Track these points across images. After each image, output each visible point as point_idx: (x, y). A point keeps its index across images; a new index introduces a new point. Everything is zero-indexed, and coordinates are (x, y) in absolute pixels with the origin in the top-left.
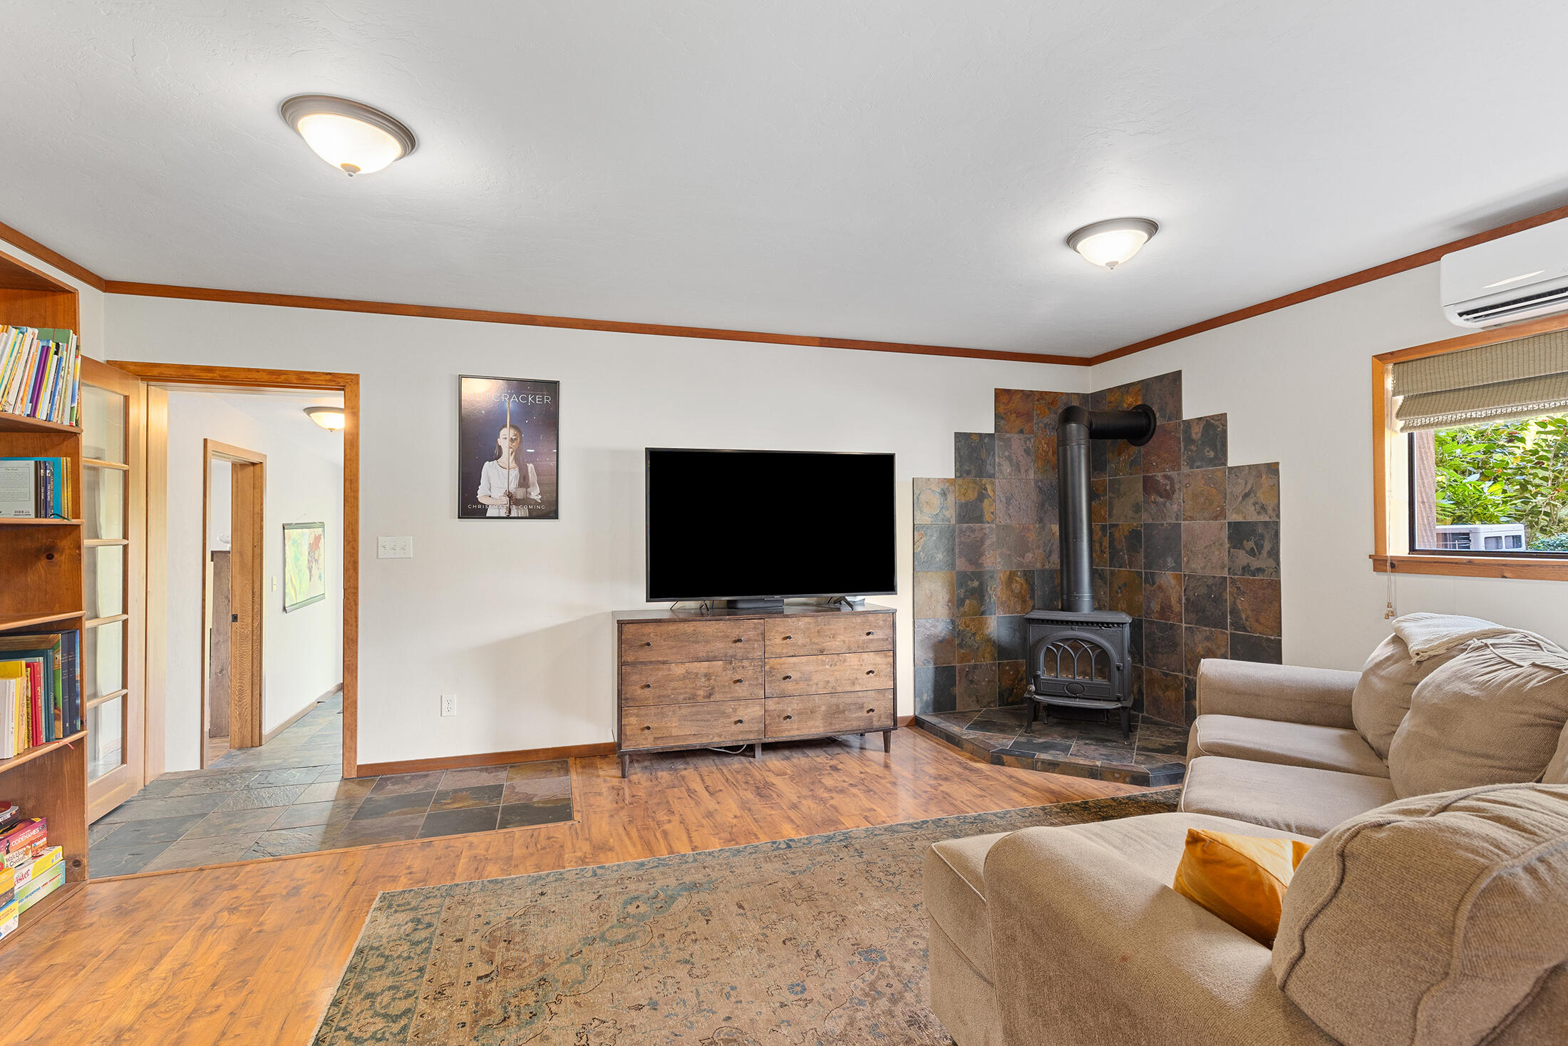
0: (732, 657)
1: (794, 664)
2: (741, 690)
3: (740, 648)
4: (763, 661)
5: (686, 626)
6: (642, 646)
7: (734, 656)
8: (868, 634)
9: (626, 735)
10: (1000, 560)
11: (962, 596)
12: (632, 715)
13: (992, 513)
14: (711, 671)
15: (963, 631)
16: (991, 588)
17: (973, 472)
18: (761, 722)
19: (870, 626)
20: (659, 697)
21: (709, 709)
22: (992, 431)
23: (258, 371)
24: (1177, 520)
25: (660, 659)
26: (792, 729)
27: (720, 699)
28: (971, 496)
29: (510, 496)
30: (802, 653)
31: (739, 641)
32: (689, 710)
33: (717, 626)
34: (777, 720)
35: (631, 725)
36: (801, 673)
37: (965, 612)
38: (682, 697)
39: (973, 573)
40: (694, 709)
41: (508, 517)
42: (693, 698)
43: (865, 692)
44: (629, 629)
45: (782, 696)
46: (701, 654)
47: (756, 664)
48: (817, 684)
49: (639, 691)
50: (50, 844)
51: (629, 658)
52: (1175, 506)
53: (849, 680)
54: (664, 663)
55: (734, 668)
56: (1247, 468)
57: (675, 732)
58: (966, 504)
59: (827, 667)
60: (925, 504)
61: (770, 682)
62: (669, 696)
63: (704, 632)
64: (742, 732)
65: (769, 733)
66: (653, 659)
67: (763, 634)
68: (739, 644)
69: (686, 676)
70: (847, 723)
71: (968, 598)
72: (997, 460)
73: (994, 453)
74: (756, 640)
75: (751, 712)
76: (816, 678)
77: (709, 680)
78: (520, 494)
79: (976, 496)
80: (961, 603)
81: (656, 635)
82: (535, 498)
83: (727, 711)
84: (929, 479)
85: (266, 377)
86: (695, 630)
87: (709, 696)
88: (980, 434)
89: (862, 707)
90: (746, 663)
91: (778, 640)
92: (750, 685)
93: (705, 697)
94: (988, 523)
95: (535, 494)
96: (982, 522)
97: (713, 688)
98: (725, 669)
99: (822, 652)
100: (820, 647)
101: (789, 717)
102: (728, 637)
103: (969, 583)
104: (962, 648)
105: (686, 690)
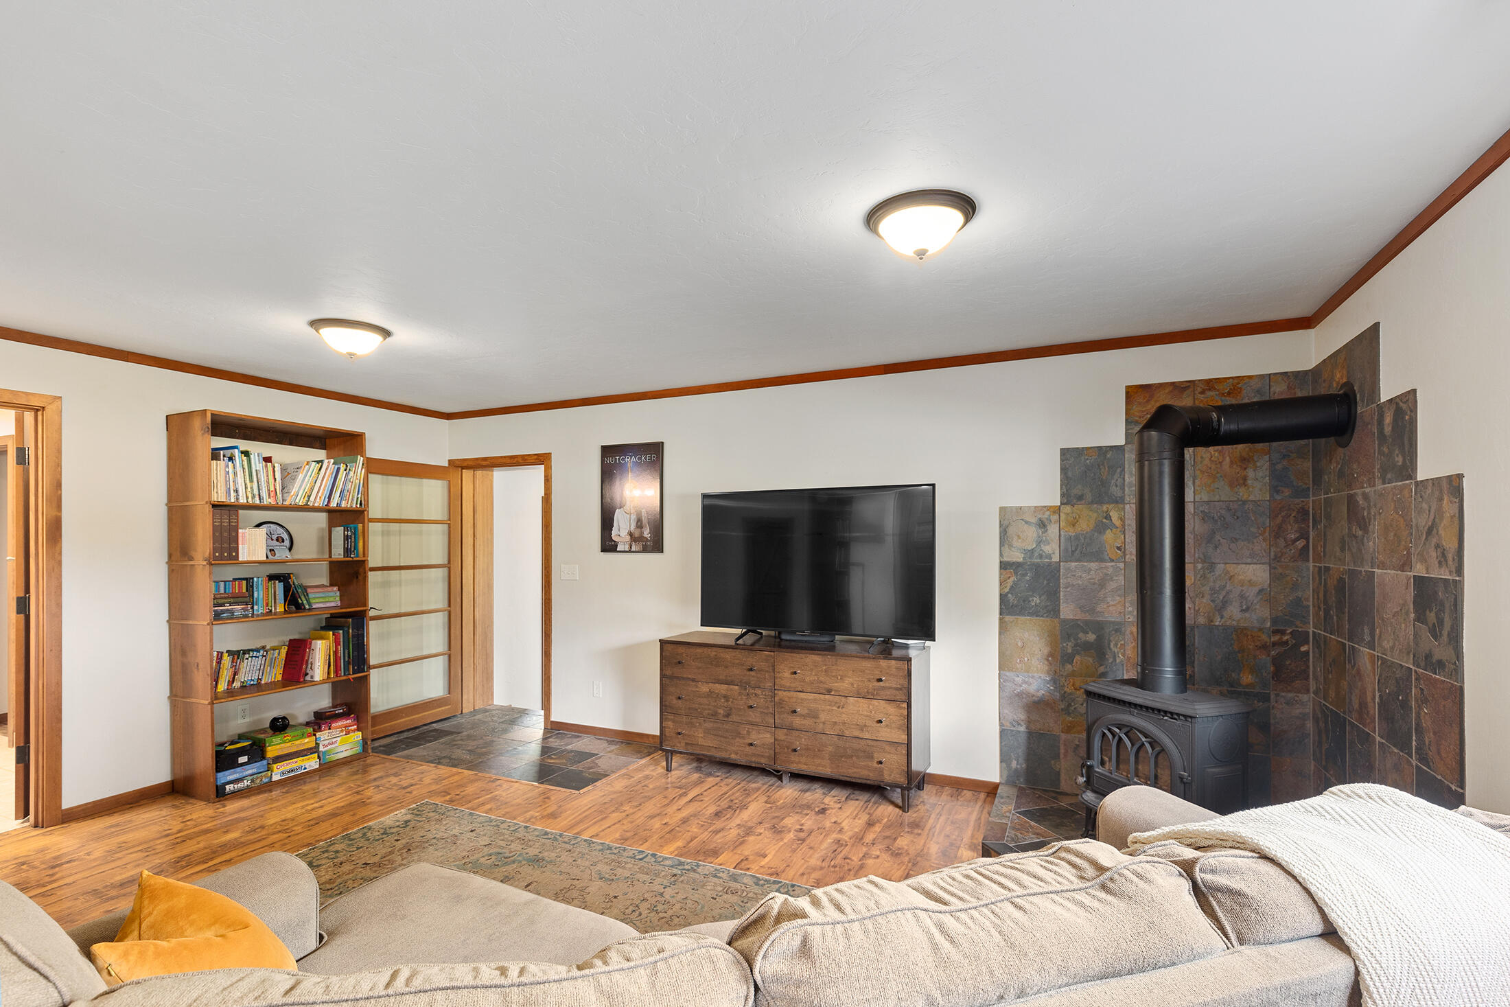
0: (746, 683)
1: (802, 699)
2: (753, 716)
3: (753, 676)
4: (773, 691)
5: (709, 650)
6: (676, 664)
7: (748, 683)
8: (880, 680)
9: (665, 735)
10: (1130, 609)
11: (1070, 651)
12: (670, 720)
13: (1119, 548)
14: (729, 693)
15: (1070, 694)
16: (1116, 645)
17: (1089, 496)
18: (771, 749)
19: (881, 671)
20: (689, 708)
21: (727, 727)
22: (1122, 442)
23: (505, 457)
24: (1372, 567)
25: (690, 676)
26: (800, 762)
27: (736, 721)
28: (1085, 527)
29: (631, 534)
30: (809, 690)
31: (751, 670)
32: (711, 725)
33: (734, 654)
34: (786, 750)
35: (669, 728)
36: (808, 709)
37: (1074, 671)
38: (706, 712)
39: (1087, 623)
40: (715, 725)
41: (630, 551)
42: (715, 714)
43: (875, 742)
44: (669, 647)
45: (791, 729)
46: (721, 677)
47: (767, 693)
48: (824, 723)
49: (675, 701)
50: (358, 730)
51: (668, 672)
52: (1371, 543)
53: (858, 725)
54: (693, 680)
55: (748, 694)
56: (1430, 482)
57: (701, 742)
58: (1077, 538)
59: (834, 708)
60: (1016, 538)
61: (780, 713)
62: (697, 710)
63: (723, 658)
64: (754, 755)
65: (779, 762)
66: (685, 676)
67: (773, 666)
68: (752, 673)
69: (710, 694)
70: (855, 770)
71: (1079, 654)
72: (1126, 478)
73: (1124, 469)
74: (767, 671)
75: (763, 737)
76: (823, 717)
77: (727, 701)
78: (637, 534)
79: (1092, 527)
80: (1068, 659)
81: (687, 656)
82: (646, 536)
83: (741, 732)
84: (1021, 508)
85: (509, 461)
86: (716, 655)
87: (728, 715)
88: (1100, 448)
89: (871, 757)
90: (759, 692)
91: (787, 674)
92: (762, 713)
93: (724, 716)
94: (1112, 561)
95: (647, 533)
96: (1103, 560)
97: (731, 709)
98: (740, 694)
99: (829, 692)
100: (827, 686)
101: (795, 750)
102: (743, 665)
103: (1081, 635)
104: (1069, 714)
105: (710, 707)
